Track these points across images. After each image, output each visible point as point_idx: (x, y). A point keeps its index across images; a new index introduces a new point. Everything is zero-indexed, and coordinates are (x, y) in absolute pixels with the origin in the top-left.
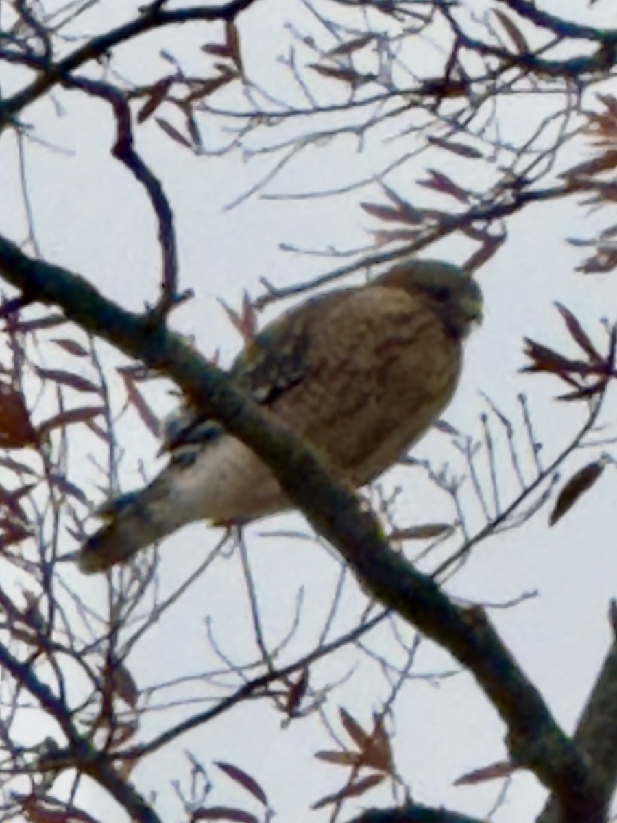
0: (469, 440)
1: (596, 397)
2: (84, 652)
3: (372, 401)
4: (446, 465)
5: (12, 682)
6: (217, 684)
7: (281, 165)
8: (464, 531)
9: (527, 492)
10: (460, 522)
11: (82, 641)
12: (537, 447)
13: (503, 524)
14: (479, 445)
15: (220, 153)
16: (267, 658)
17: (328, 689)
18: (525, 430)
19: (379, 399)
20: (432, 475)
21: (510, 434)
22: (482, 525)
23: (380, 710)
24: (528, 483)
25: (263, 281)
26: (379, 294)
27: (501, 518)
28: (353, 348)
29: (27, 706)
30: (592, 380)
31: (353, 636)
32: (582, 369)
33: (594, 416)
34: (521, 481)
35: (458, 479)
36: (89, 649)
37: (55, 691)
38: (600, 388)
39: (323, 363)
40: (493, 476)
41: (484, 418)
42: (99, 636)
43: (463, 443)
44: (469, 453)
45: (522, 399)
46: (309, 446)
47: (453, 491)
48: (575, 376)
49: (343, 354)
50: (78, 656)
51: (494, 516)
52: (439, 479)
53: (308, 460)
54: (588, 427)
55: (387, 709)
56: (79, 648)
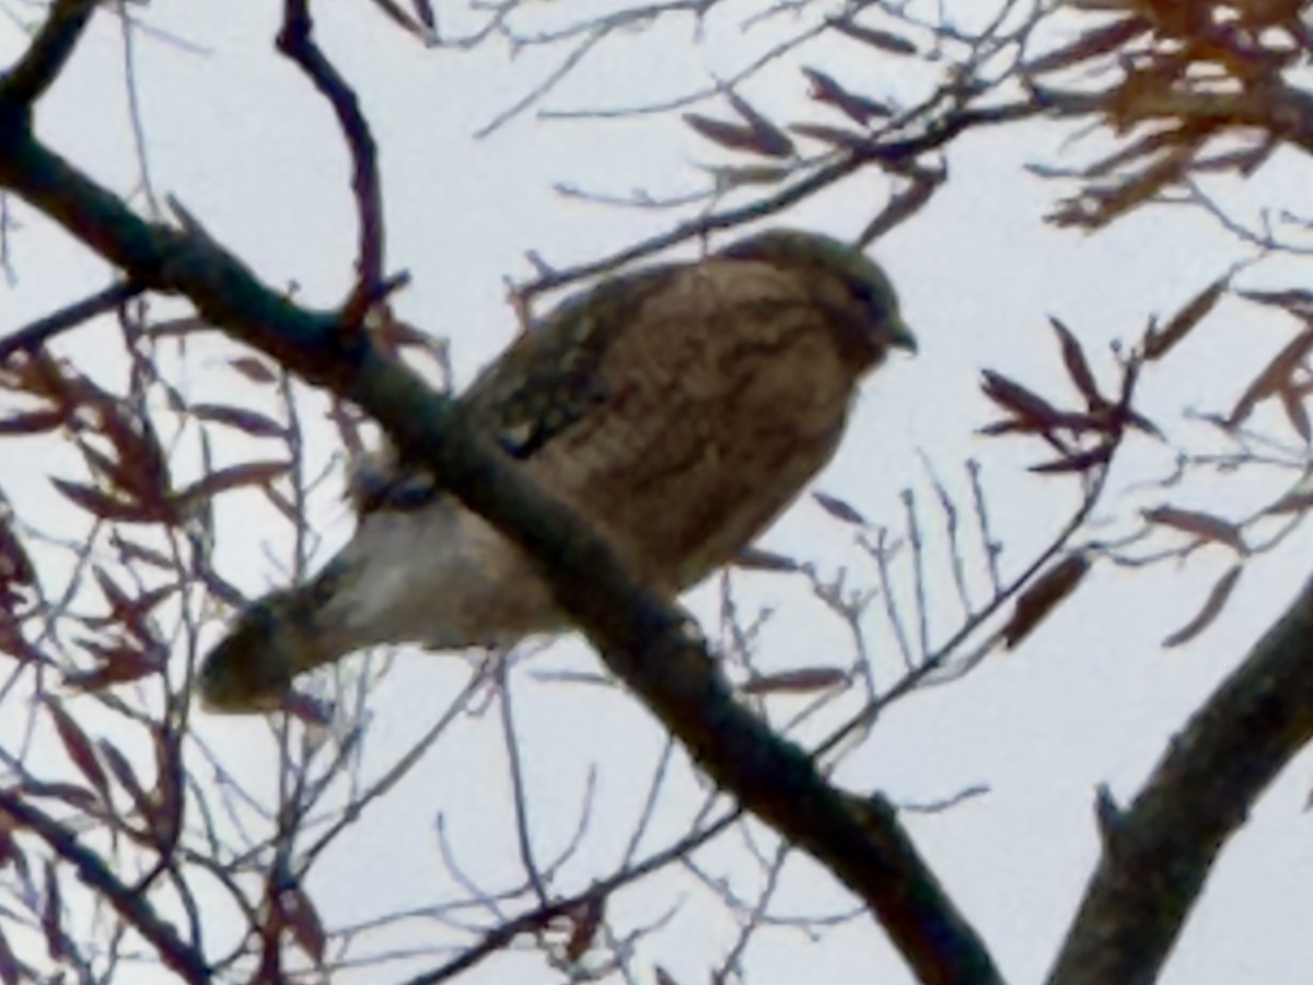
0: (883, 533)
1: (1095, 471)
2: (232, 868)
3: (711, 453)
4: (842, 572)
5: (111, 915)
6: (455, 925)
7: (571, 62)
8: (869, 683)
9: (974, 622)
10: (862, 667)
11: (230, 851)
12: (993, 550)
13: (935, 673)
14: (898, 545)
15: (467, 43)
16: (536, 882)
17: (636, 934)
18: (974, 519)
19: (723, 452)
20: (818, 591)
21: (952, 527)
22: (899, 672)
23: (721, 965)
24: (978, 606)
25: (533, 257)
26: (725, 275)
27: (932, 663)
28: (682, 366)
29: (135, 957)
30: (1091, 441)
31: (681, 851)
32: (1077, 424)
33: (1090, 502)
34: (967, 604)
35: (861, 598)
36: (239, 862)
37: (184, 934)
38: (1103, 455)
39: (632, 388)
40: (920, 593)
41: (908, 498)
42: (257, 841)
43: (873, 539)
44: (880, 555)
45: (973, 468)
46: (601, 529)
47: (852, 615)
48: (1064, 434)
49: (664, 377)
50: (224, 874)
51: (917, 660)
52: (831, 596)
53: (598, 553)
54: (1079, 519)
55: (732, 962)
56: (225, 859)
